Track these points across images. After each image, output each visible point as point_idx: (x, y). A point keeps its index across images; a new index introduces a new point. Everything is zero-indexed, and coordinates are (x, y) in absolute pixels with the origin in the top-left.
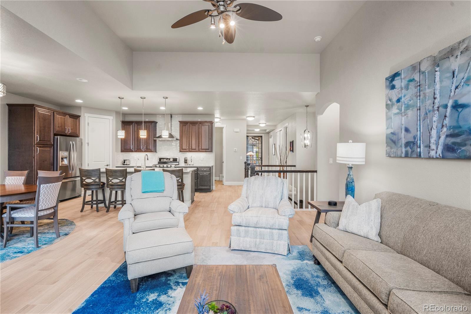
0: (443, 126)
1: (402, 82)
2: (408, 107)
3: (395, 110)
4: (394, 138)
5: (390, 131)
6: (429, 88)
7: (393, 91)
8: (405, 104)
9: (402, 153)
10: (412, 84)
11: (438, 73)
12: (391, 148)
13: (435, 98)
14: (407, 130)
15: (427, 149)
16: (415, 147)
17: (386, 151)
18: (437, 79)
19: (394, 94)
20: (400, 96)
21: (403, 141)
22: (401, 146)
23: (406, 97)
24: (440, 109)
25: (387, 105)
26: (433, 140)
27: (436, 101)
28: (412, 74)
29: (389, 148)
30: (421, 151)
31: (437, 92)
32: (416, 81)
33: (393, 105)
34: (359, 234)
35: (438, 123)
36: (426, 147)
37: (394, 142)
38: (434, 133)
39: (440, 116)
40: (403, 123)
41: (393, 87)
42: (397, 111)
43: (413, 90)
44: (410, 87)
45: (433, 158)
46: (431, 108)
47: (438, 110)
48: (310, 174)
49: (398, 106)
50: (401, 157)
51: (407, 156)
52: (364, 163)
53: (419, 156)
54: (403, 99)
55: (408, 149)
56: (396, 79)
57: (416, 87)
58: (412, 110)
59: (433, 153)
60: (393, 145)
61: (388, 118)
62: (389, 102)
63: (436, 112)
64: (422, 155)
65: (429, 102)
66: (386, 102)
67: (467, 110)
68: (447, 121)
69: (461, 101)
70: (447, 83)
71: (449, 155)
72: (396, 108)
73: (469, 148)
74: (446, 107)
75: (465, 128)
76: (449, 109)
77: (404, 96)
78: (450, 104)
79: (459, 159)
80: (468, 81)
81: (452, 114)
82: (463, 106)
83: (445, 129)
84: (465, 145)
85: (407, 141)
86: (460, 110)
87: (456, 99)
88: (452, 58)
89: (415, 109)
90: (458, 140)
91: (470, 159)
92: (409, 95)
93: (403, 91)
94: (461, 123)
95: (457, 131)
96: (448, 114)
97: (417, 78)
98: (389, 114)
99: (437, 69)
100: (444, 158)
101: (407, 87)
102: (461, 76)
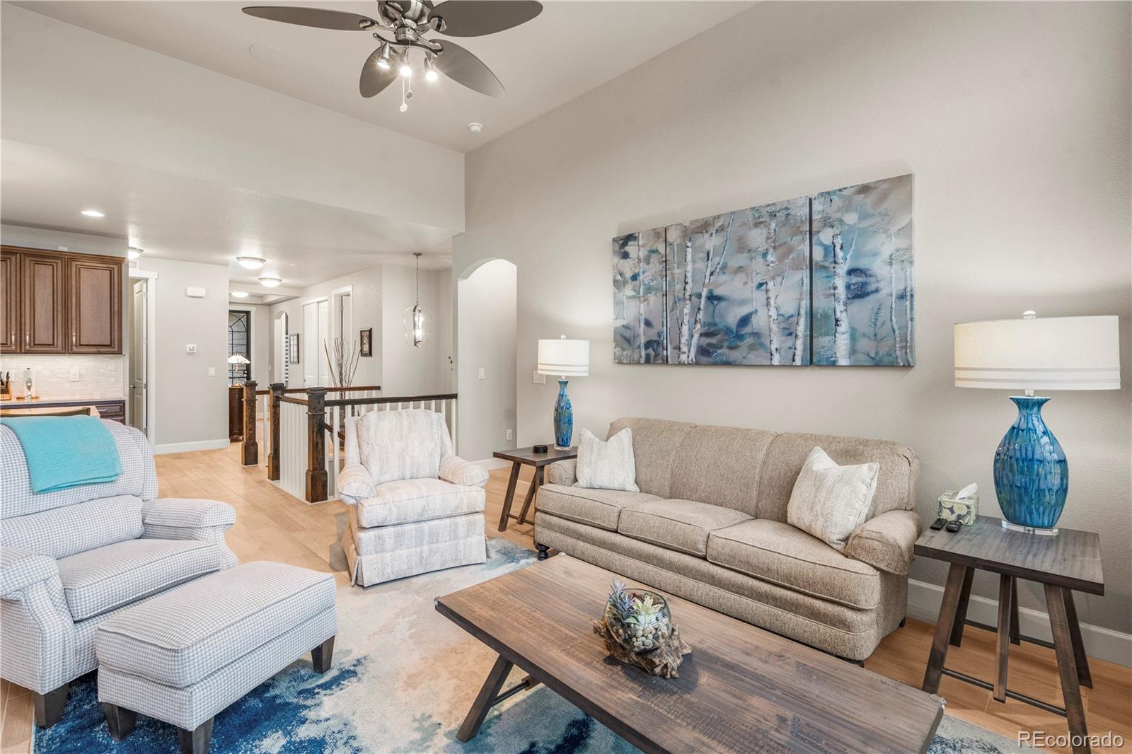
0: (696, 322)
1: (639, 250)
2: (649, 290)
3: (628, 291)
4: (628, 334)
5: (620, 323)
6: (678, 268)
7: (624, 260)
8: (645, 285)
9: (641, 357)
10: (654, 258)
11: (689, 250)
12: (623, 349)
13: (686, 283)
14: (648, 323)
15: (676, 351)
16: (661, 348)
17: (615, 353)
18: (689, 257)
19: (628, 267)
20: (637, 271)
21: (643, 340)
22: (639, 347)
23: (646, 274)
24: (693, 298)
25: (615, 281)
26: (684, 340)
27: (688, 287)
28: (655, 242)
29: (619, 349)
30: (669, 354)
31: (689, 275)
32: (660, 253)
33: (625, 283)
35: (690, 317)
36: (675, 348)
37: (628, 340)
38: (685, 329)
39: (692, 308)
40: (642, 312)
41: (625, 256)
42: (633, 293)
43: (655, 266)
44: (652, 260)
45: (684, 364)
46: (681, 296)
47: (690, 300)
48: (444, 401)
49: (634, 286)
50: (639, 363)
51: (648, 361)
52: (587, 374)
53: (665, 361)
54: (641, 277)
55: (650, 351)
56: (630, 243)
57: (660, 263)
58: (655, 295)
59: (684, 358)
60: (626, 345)
61: (618, 303)
62: (619, 277)
63: (688, 302)
64: (669, 360)
65: (679, 287)
66: (615, 277)
67: (723, 304)
68: (700, 316)
69: (717, 292)
70: (700, 265)
71: (704, 359)
72: (631, 288)
73: (725, 350)
74: (699, 296)
75: (721, 326)
76: (703, 300)
77: (644, 273)
78: (704, 294)
79: (715, 364)
80: (724, 268)
81: (706, 307)
82: (719, 298)
83: (698, 326)
84: (721, 347)
85: (649, 339)
86: (715, 302)
87: (711, 288)
88: (706, 236)
89: (660, 294)
90: (713, 341)
91: (727, 364)
92: (650, 273)
93: (641, 264)
94: (717, 320)
95: (712, 329)
96: (702, 306)
97: (662, 250)
98: (620, 295)
99: (689, 244)
100: (697, 363)
101: (647, 260)
102: (717, 260)
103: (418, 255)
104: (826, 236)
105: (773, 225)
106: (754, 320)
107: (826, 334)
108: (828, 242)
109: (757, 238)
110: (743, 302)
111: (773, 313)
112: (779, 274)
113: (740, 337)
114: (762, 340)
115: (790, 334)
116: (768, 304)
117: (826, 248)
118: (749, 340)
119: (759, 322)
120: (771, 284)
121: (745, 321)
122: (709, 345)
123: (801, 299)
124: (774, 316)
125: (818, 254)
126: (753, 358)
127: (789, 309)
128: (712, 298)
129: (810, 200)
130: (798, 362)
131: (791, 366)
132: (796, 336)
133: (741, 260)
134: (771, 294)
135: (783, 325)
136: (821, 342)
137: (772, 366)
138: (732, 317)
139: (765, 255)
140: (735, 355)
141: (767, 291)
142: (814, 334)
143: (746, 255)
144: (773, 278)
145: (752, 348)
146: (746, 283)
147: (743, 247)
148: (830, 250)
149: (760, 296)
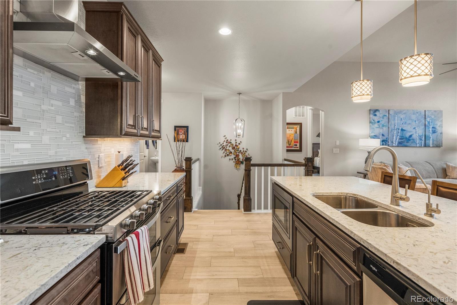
0: (398, 136)
1: (380, 114)
2: (383, 126)
3: (376, 125)
5: (373, 134)
6: (393, 121)
8: (382, 124)
10: (385, 117)
11: (396, 117)
13: (395, 125)
14: (383, 135)
15: (391, 143)
16: (387, 142)
18: (396, 119)
19: (376, 119)
20: (379, 120)
21: (381, 140)
23: (383, 121)
24: (397, 130)
25: (371, 122)
26: (394, 140)
27: (396, 126)
28: (385, 113)
30: (390, 143)
31: (396, 123)
33: (375, 123)
35: (396, 134)
38: (395, 137)
39: (397, 132)
40: (381, 132)
41: (375, 115)
42: (378, 126)
43: (386, 120)
45: (394, 146)
46: (393, 128)
47: (396, 130)
49: (378, 124)
51: (383, 145)
54: (381, 122)
55: (384, 143)
56: (377, 112)
58: (385, 127)
59: (394, 145)
61: (371, 128)
62: (373, 121)
64: (390, 145)
65: (393, 126)
67: (405, 132)
68: (399, 134)
69: (404, 129)
70: (399, 121)
71: (400, 145)
72: (377, 124)
73: (406, 143)
74: (399, 129)
75: (405, 137)
76: (400, 130)
77: (382, 121)
78: (400, 129)
79: (403, 146)
80: (405, 123)
81: (401, 132)
82: (404, 130)
83: (398, 137)
84: (404, 142)
85: (383, 139)
86: (403, 131)
87: (402, 127)
88: (401, 114)
89: (387, 128)
90: (402, 141)
91: (406, 146)
92: (384, 121)
93: (381, 118)
94: (404, 135)
95: (402, 138)
96: (399, 132)
97: (387, 115)
98: (373, 126)
99: (396, 115)
100: (398, 146)
101: (383, 118)
102: (404, 121)
103: (240, 94)
104: (428, 119)
105: (417, 115)
106: (413, 136)
107: (428, 140)
108: (428, 121)
109: (414, 117)
110: (410, 132)
111: (417, 135)
112: (419, 126)
113: (410, 140)
114: (415, 141)
115: (421, 140)
116: (416, 133)
117: (428, 122)
118: (411, 141)
119: (414, 136)
120: (417, 128)
121: (411, 136)
122: (401, 141)
123: (423, 132)
124: (417, 136)
125: (427, 123)
126: (413, 145)
127: (421, 134)
128: (402, 130)
129: (425, 111)
130: (423, 146)
131: (421, 147)
132: (422, 140)
133: (410, 122)
134: (417, 130)
135: (419, 138)
136: (427, 142)
137: (417, 147)
138: (407, 135)
139: (415, 121)
140: (408, 144)
141: (416, 130)
142: (426, 140)
143: (411, 121)
144: (417, 127)
145: (412, 142)
146: (411, 127)
147: (410, 119)
148: (429, 122)
149: (414, 131)
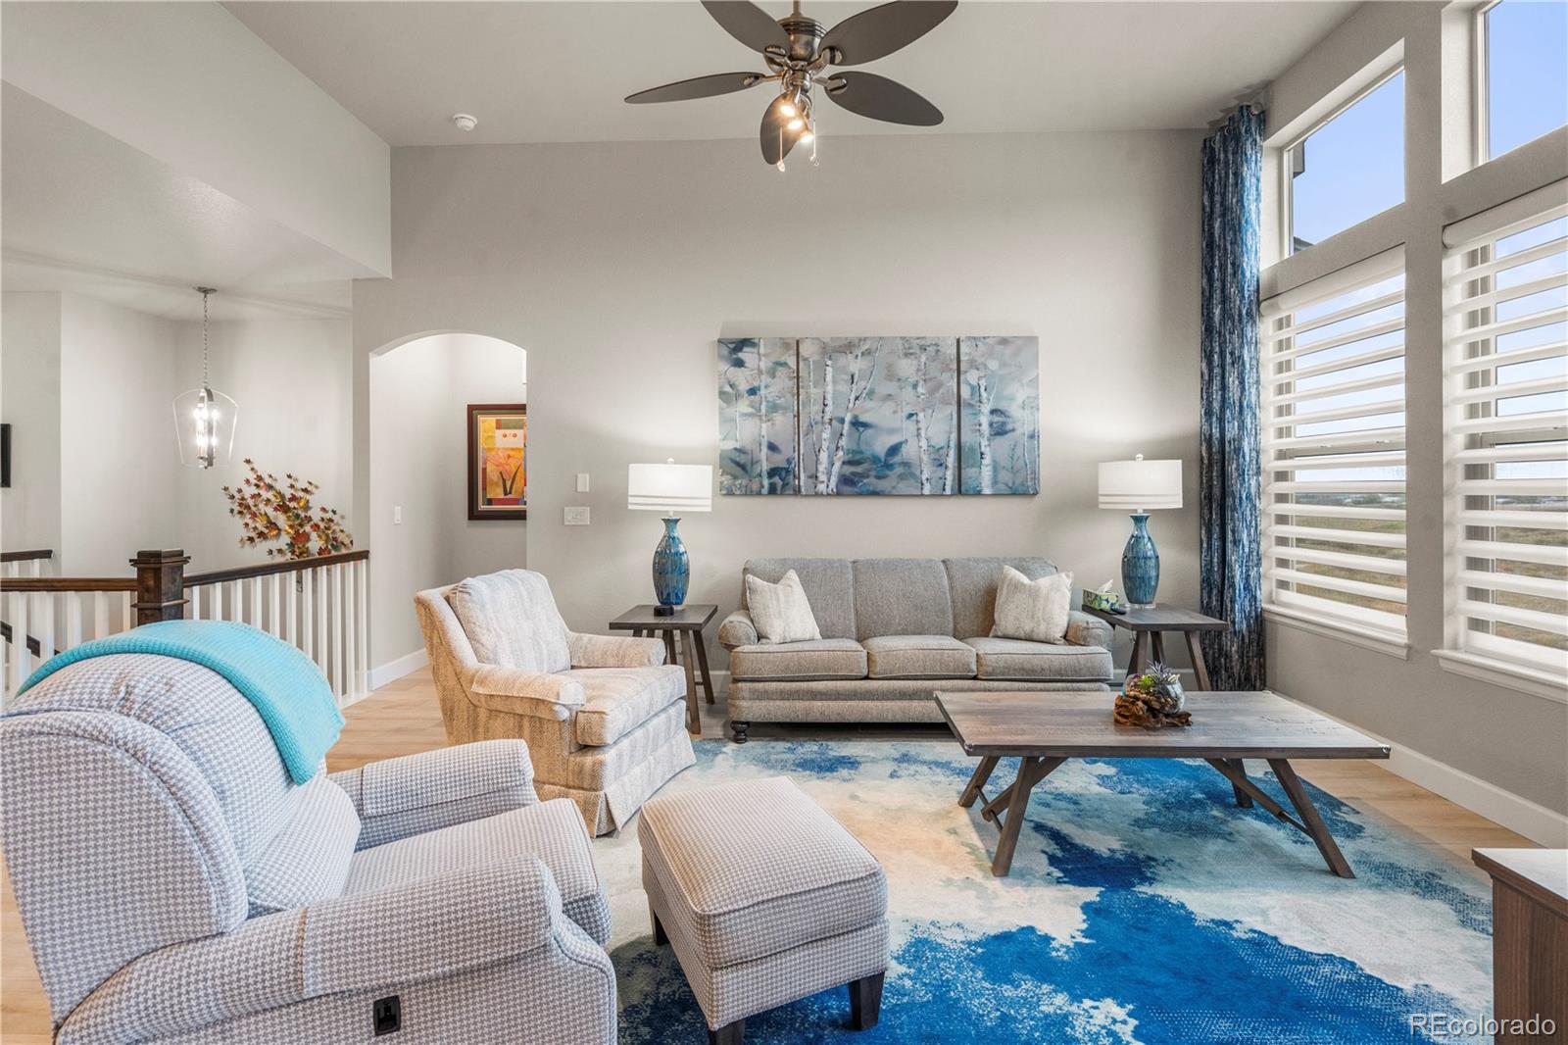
0: (837, 448)
1: (760, 360)
2: (774, 408)
3: (744, 406)
4: (742, 459)
5: (730, 445)
6: (815, 387)
7: (737, 369)
8: (768, 402)
9: (763, 487)
10: (781, 372)
11: (829, 369)
12: (735, 477)
13: (825, 405)
14: (772, 447)
15: (810, 480)
16: (791, 477)
17: (721, 483)
18: (829, 377)
19: (743, 379)
20: (756, 384)
21: (765, 467)
22: (760, 475)
23: (771, 389)
24: (834, 422)
25: (722, 394)
26: (822, 468)
27: (827, 409)
28: (782, 355)
29: (729, 477)
30: (802, 483)
31: (829, 397)
32: (790, 368)
33: (738, 396)
34: (803, 637)
35: (831, 443)
36: (810, 477)
37: (743, 467)
38: (824, 456)
39: (833, 433)
40: (764, 433)
41: (739, 363)
42: (751, 410)
43: (783, 382)
44: (778, 374)
45: (822, 495)
46: (818, 418)
47: (830, 424)
49: (752, 402)
50: (759, 494)
51: (773, 491)
52: (709, 509)
53: (797, 492)
54: (763, 392)
55: (776, 479)
56: (745, 349)
57: (790, 378)
58: (783, 414)
59: (822, 488)
60: (738, 471)
61: (726, 420)
62: (728, 389)
63: (827, 426)
64: (802, 490)
65: (816, 408)
66: (721, 387)
67: (869, 432)
68: (843, 442)
69: (863, 418)
70: (844, 387)
71: (847, 489)
72: (747, 403)
73: (872, 480)
74: (842, 421)
75: (868, 454)
76: (846, 426)
77: (766, 387)
78: (848, 418)
79: (860, 494)
80: (871, 394)
81: (850, 434)
82: (865, 425)
83: (840, 453)
84: (868, 477)
85: (773, 466)
86: (861, 429)
87: (856, 413)
88: (850, 356)
89: (790, 415)
90: (859, 469)
91: (875, 494)
92: (776, 388)
93: (763, 377)
94: (863, 447)
95: (857, 457)
96: (844, 432)
97: (792, 362)
98: (731, 411)
99: (829, 363)
100: (839, 494)
101: (772, 374)
102: (862, 384)
103: (205, 291)
104: (972, 377)
105: (923, 358)
106: (904, 449)
107: (973, 466)
108: (974, 383)
109: (907, 368)
110: (892, 431)
111: (924, 444)
112: (929, 406)
113: (889, 466)
114: (913, 470)
115: (941, 465)
116: (919, 435)
117: (973, 388)
118: (899, 470)
119: (909, 452)
120: (921, 415)
121: (894, 450)
122: (854, 474)
123: (951, 433)
124: (925, 447)
125: (965, 393)
126: (903, 487)
127: (939, 440)
128: (857, 424)
129: (958, 341)
130: (948, 491)
131: (942, 495)
132: (946, 467)
133: (891, 388)
134: (921, 425)
135: (933, 456)
136: (969, 472)
137: (922, 495)
138: (880, 446)
139: (915, 386)
140: (882, 485)
141: (918, 422)
142: (963, 466)
143: (895, 383)
144: (924, 410)
145: (901, 477)
146: (895, 412)
147: (891, 375)
148: (975, 390)
149: (910, 426)
